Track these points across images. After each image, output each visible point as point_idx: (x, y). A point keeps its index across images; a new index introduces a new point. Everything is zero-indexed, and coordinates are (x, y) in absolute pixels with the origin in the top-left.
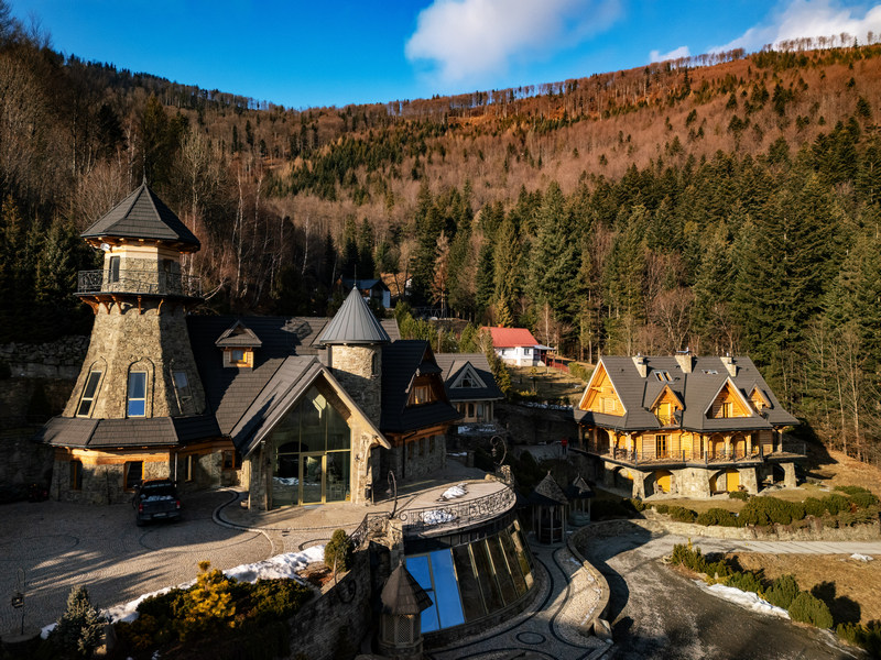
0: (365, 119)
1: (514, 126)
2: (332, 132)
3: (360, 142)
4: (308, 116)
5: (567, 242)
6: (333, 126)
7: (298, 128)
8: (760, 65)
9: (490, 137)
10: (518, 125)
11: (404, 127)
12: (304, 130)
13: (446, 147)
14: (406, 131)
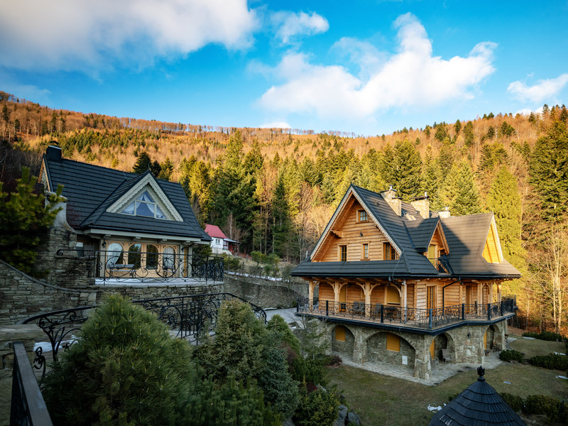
0: (104, 123)
1: (202, 143)
2: (77, 124)
3: (98, 134)
4: (59, 113)
5: (246, 173)
6: (78, 121)
7: (49, 118)
8: (321, 138)
9: (187, 145)
10: (204, 143)
11: (131, 131)
12: (54, 120)
13: (158, 145)
14: (132, 133)
